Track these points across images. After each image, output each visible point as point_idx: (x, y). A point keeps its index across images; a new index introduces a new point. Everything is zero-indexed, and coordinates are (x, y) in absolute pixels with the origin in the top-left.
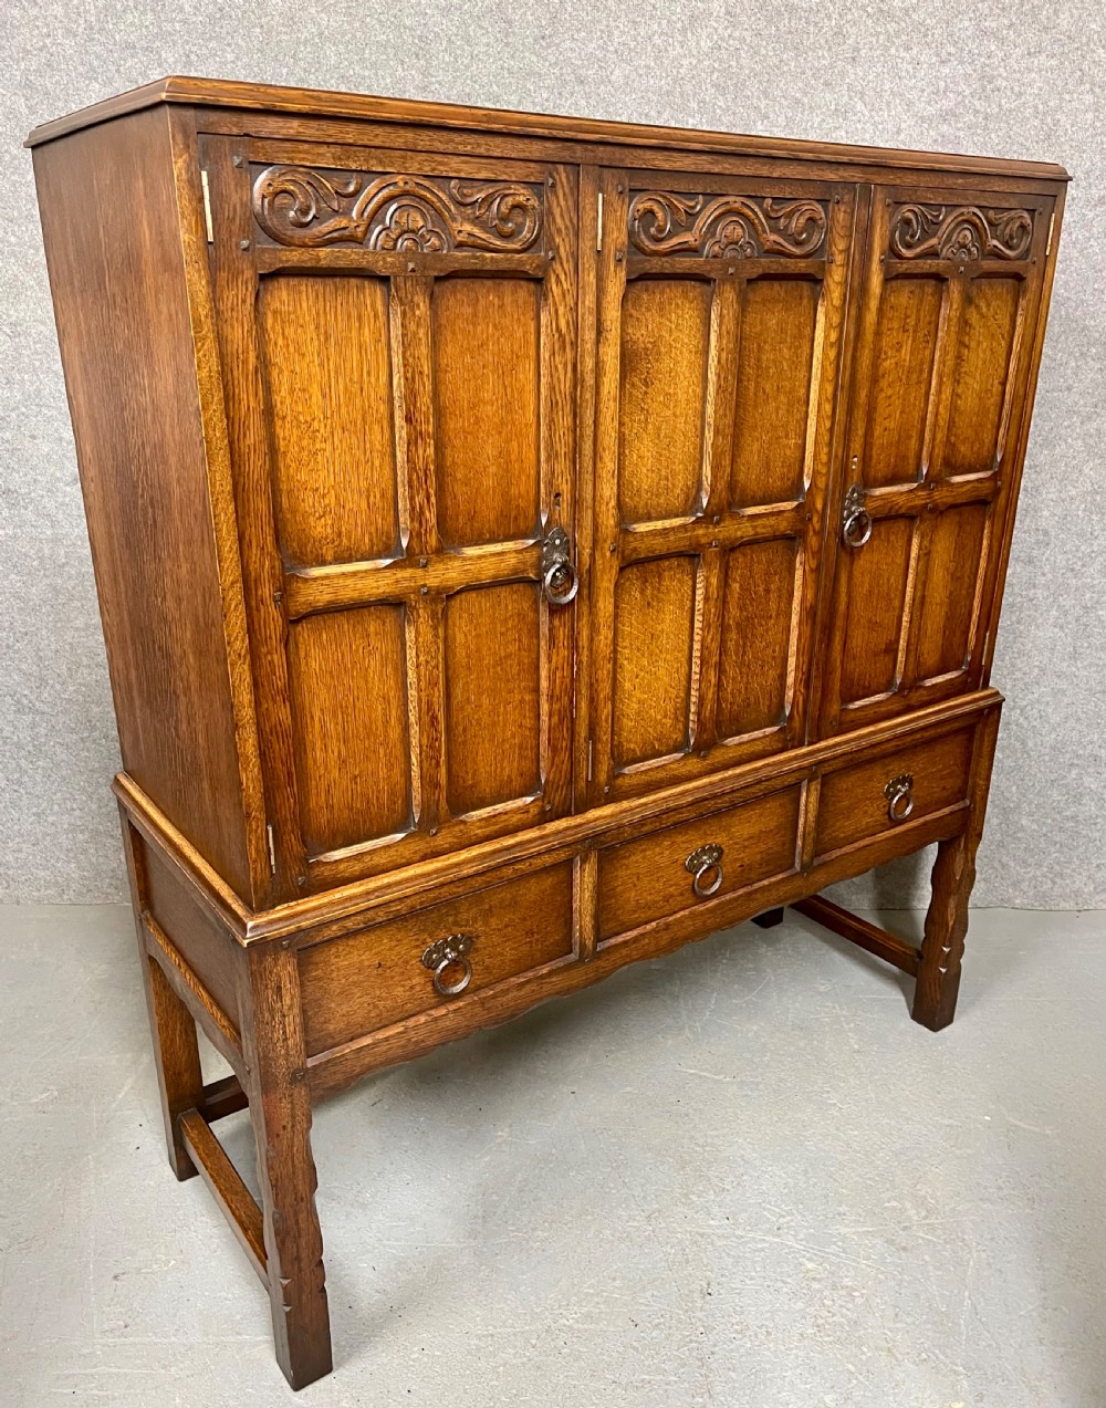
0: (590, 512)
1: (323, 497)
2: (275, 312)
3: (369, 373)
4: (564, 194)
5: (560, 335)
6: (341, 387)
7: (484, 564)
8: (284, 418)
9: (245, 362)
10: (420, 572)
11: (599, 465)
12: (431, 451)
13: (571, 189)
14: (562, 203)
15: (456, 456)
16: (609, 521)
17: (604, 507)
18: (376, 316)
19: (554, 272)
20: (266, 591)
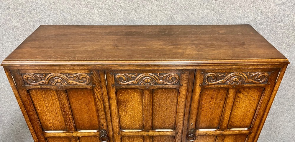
0: (111, 128)
1: (50, 121)
2: (33, 94)
3: (55, 103)
4: (96, 75)
5: (99, 99)
6: (49, 105)
7: (86, 133)
8: (39, 110)
9: (27, 103)
10: (71, 134)
11: (113, 120)
12: (70, 116)
13: (97, 74)
14: (95, 77)
15: (77, 116)
16: (117, 129)
17: (115, 127)
18: (54, 95)
19: (95, 88)
20: (40, 134)
